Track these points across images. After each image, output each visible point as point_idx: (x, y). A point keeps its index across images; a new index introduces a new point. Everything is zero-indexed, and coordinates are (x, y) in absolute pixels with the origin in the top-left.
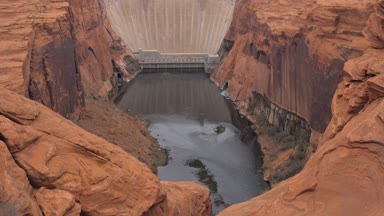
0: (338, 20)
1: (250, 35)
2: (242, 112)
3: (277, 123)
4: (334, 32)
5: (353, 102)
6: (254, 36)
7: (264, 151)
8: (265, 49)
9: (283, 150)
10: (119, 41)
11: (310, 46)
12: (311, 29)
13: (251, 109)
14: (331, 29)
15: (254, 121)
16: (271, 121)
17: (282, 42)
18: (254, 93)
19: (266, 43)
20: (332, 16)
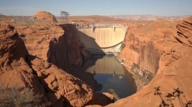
0: (165, 36)
1: (132, 42)
2: (129, 71)
3: (142, 74)
4: (164, 41)
5: (167, 62)
6: (133, 42)
7: (137, 85)
8: (137, 47)
9: (145, 85)
10: (83, 44)
11: (155, 46)
12: (155, 40)
13: (132, 69)
14: (162, 39)
15: (133, 74)
16: (140, 74)
17: (144, 44)
18: (133, 63)
19: (138, 45)
20: (163, 35)
